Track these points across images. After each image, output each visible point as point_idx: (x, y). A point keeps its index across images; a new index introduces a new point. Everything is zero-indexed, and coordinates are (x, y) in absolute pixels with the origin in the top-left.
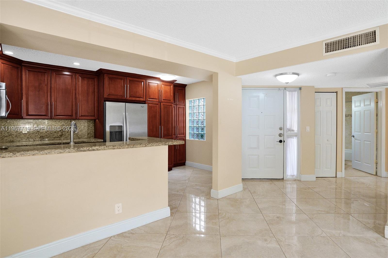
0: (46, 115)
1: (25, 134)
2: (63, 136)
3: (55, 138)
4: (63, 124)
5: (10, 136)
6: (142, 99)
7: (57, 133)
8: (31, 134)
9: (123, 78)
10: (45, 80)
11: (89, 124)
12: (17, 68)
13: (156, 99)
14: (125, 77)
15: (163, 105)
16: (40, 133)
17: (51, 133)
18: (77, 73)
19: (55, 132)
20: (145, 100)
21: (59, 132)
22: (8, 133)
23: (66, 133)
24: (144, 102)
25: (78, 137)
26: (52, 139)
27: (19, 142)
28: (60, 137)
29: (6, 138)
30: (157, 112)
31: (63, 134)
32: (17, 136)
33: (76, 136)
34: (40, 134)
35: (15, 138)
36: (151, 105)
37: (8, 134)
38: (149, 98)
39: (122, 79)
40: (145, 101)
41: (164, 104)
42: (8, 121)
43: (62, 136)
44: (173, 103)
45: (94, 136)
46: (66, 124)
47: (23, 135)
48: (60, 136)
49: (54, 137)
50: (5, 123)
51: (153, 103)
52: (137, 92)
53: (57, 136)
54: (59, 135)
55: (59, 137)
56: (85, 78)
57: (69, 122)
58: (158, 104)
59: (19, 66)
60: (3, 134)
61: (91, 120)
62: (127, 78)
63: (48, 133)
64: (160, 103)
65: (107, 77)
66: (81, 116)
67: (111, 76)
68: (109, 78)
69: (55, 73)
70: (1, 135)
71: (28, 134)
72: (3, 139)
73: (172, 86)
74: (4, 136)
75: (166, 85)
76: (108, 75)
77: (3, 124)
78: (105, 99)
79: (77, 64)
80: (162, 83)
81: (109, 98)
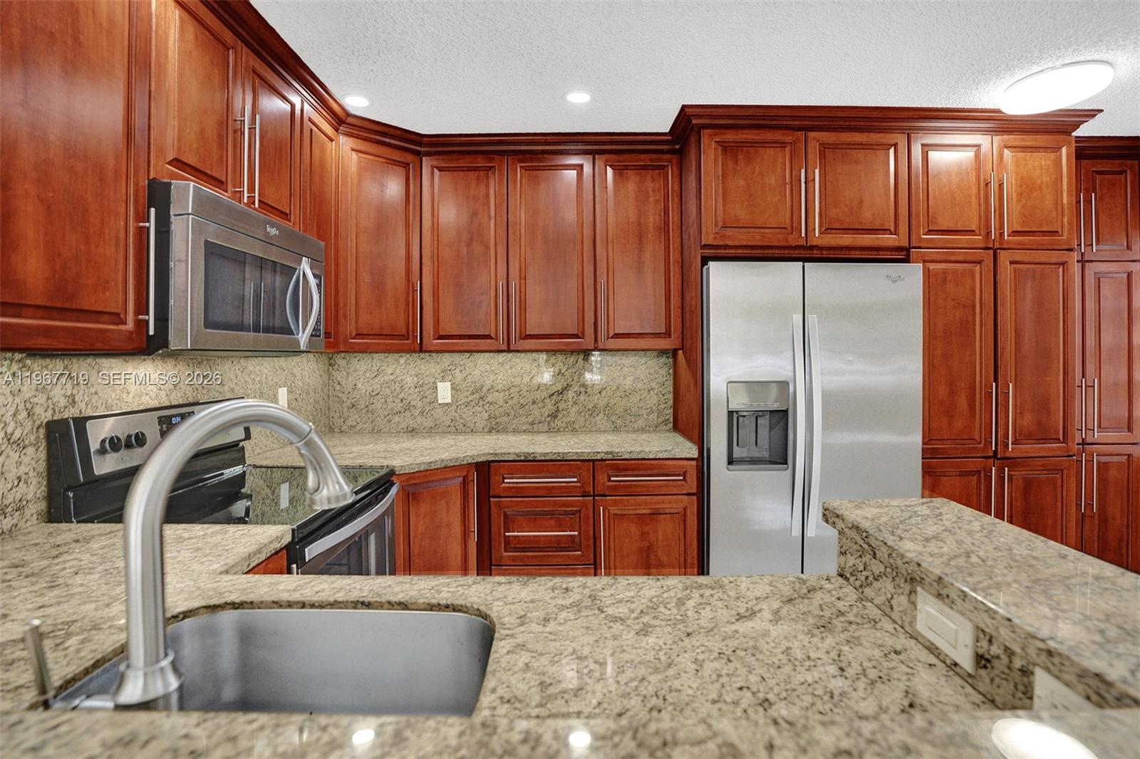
0: (493, 335)
1: (446, 407)
2: (560, 416)
3: (532, 424)
4: (560, 370)
5: (408, 414)
6: (888, 240)
7: (540, 405)
8: (464, 406)
9: (788, 139)
10: (487, 196)
11: (652, 371)
12: (405, 164)
13: (971, 232)
14: (800, 133)
15: (1011, 263)
16: (488, 405)
17: (523, 406)
18: (598, 154)
19: (534, 403)
20: (905, 243)
21: (547, 401)
22: (402, 400)
23: (570, 403)
24: (902, 255)
25: (613, 422)
26: (524, 428)
27: (431, 432)
28: (549, 423)
29: (396, 419)
30: (974, 307)
31: (560, 408)
32: (425, 414)
34: (487, 409)
35: (419, 420)
36: (943, 266)
37: (401, 405)
38: (930, 232)
39: (783, 145)
40: (907, 250)
41: (1019, 256)
42: (402, 361)
43: (556, 417)
44: (1071, 250)
45: (672, 419)
46: (570, 370)
47: (439, 410)
48: (548, 416)
49: (530, 419)
50: (394, 366)
51: (953, 258)
52: (861, 202)
53: (540, 418)
54: (546, 414)
55: (548, 419)
56: (626, 168)
57: (580, 360)
58: (980, 262)
59: (409, 157)
60: (391, 405)
61: (662, 352)
62: (812, 135)
63: (510, 402)
64: (991, 251)
65: (713, 145)
66: (614, 334)
67: (730, 136)
68: (725, 150)
69: (521, 167)
70: (385, 406)
71: (454, 407)
72: (390, 421)
73: (1064, 150)
74: (392, 410)
75: (1024, 148)
76: (716, 134)
77: (390, 371)
78: (708, 252)
79: (579, 98)
80: (1006, 137)
81: (726, 247)
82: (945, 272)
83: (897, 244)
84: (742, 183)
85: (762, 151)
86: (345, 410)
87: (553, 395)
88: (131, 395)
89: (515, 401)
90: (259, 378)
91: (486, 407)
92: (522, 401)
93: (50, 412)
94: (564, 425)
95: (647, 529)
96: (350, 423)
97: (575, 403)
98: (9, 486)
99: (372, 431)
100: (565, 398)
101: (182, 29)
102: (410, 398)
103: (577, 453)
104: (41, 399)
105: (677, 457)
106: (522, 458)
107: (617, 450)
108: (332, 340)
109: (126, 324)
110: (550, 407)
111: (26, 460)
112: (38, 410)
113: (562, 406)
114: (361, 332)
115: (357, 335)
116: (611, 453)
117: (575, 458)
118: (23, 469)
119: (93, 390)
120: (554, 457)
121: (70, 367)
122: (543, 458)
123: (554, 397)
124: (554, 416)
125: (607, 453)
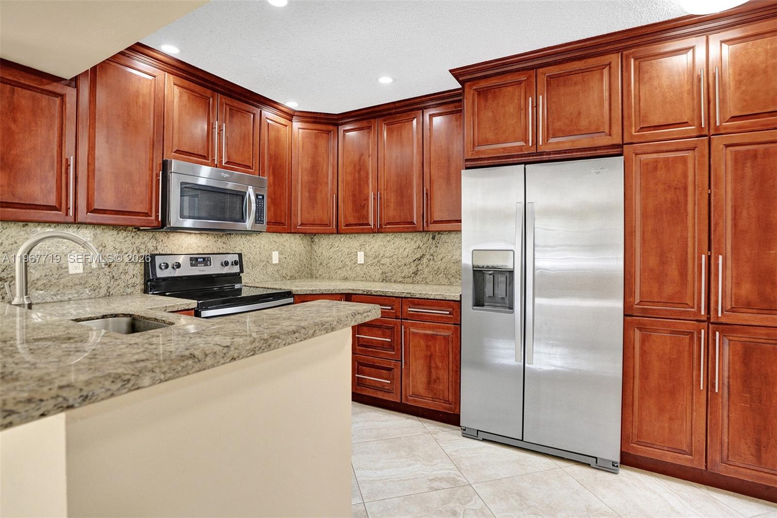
0: (370, 224)
1: (361, 266)
2: (419, 274)
3: (404, 278)
4: (419, 245)
5: (344, 269)
6: (604, 141)
7: (408, 267)
8: (370, 266)
9: (523, 77)
13: (684, 124)
14: (532, 71)
15: (727, 146)
16: (382, 265)
17: (399, 267)
18: (426, 108)
19: (405, 265)
20: (617, 140)
21: (412, 264)
22: (342, 261)
23: (425, 266)
27: (354, 280)
28: (413, 277)
29: (339, 272)
31: (419, 269)
32: (352, 269)
34: (381, 268)
35: (350, 272)
36: (655, 156)
37: (341, 264)
38: (642, 129)
39: (519, 82)
40: (620, 146)
42: (342, 239)
43: (416, 274)
46: (425, 246)
47: (358, 268)
48: (413, 273)
49: (403, 275)
52: (579, 114)
53: (408, 274)
54: (411, 273)
55: (412, 275)
56: (441, 115)
59: (331, 128)
60: (337, 264)
62: (540, 70)
63: (393, 265)
65: (472, 92)
66: (433, 221)
67: (483, 84)
68: (479, 93)
69: (384, 124)
70: (334, 264)
71: (365, 266)
72: (336, 273)
74: (337, 267)
77: (337, 245)
78: (470, 164)
79: (385, 80)
81: (481, 159)
82: (656, 161)
83: (611, 143)
84: (490, 114)
85: (504, 89)
86: (318, 266)
87: (415, 260)
88: (183, 248)
89: (395, 264)
90: (259, 245)
91: (381, 266)
92: (399, 264)
93: (147, 252)
94: (421, 280)
95: (430, 343)
96: (320, 273)
97: (427, 266)
98: (130, 277)
99: (329, 278)
100: (422, 263)
101: (181, 96)
102: (346, 260)
103: (392, 292)
104: (143, 246)
105: (447, 299)
106: (366, 293)
107: (413, 292)
108: (286, 227)
109: (151, 216)
110: (413, 268)
111: (137, 269)
112: (142, 251)
113: (420, 267)
114: (303, 223)
115: (301, 224)
116: (410, 293)
117: (391, 295)
118: (135, 272)
119: (165, 245)
120: (380, 294)
121: (155, 235)
122: (375, 294)
123: (416, 262)
124: (415, 273)
125: (407, 293)
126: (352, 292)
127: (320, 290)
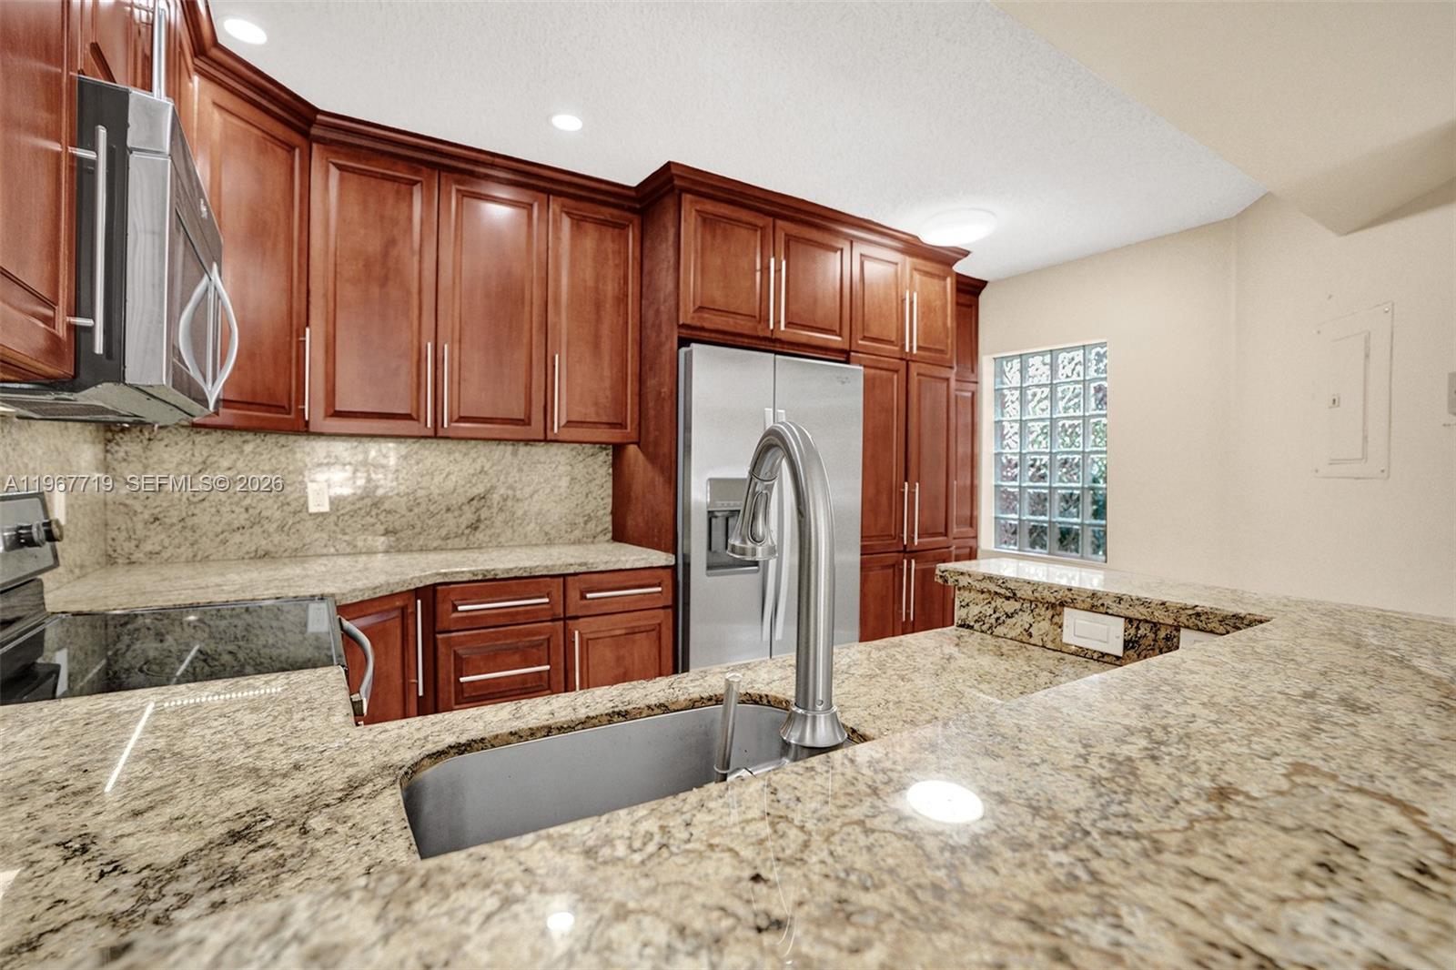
0: (414, 415)
1: (320, 519)
2: (482, 526)
3: (446, 538)
4: (483, 467)
5: (257, 529)
6: (836, 341)
7: (456, 513)
8: (346, 517)
9: (760, 223)
11: (590, 470)
12: (290, 148)
13: (890, 342)
14: (769, 218)
15: (918, 374)
16: (384, 514)
17: (433, 515)
18: (553, 194)
19: (448, 510)
20: (848, 346)
21: (466, 508)
22: (247, 510)
23: (495, 510)
24: (845, 356)
26: (435, 545)
27: (295, 556)
28: (468, 536)
29: (237, 538)
31: (482, 517)
32: (286, 529)
33: (538, 529)
34: (383, 519)
35: (277, 538)
36: (876, 372)
37: (246, 516)
38: (864, 338)
39: (754, 227)
40: (849, 352)
41: (923, 368)
42: (248, 448)
43: (476, 528)
44: (951, 368)
45: (611, 528)
46: (495, 468)
47: (310, 524)
48: (467, 527)
49: (443, 532)
50: (234, 456)
51: (880, 365)
53: (455, 530)
54: (463, 526)
55: (467, 532)
56: (584, 219)
57: (508, 455)
58: (897, 371)
59: (295, 138)
60: (227, 517)
61: (603, 445)
62: (780, 223)
63: (416, 510)
64: (904, 363)
65: (694, 213)
66: (568, 422)
67: (710, 207)
69: (458, 191)
70: (216, 519)
71: (333, 518)
72: (225, 542)
73: (949, 280)
74: (229, 524)
75: (926, 273)
76: (696, 202)
77: (226, 464)
78: (685, 333)
80: (915, 260)
83: (840, 346)
84: (719, 261)
85: (737, 230)
86: (140, 526)
87: (473, 499)
89: (423, 508)
91: (382, 517)
92: (432, 508)
94: (487, 539)
95: (622, 652)
96: (148, 547)
97: (501, 510)
99: (193, 560)
100: (488, 503)
102: (262, 505)
103: (547, 567)
105: (655, 565)
106: (480, 577)
110: (469, 516)
113: (484, 514)
116: (585, 564)
117: (545, 573)
120: (518, 574)
122: (506, 576)
123: (475, 502)
124: (474, 527)
125: (580, 565)
126: (442, 581)
127: (389, 584)
